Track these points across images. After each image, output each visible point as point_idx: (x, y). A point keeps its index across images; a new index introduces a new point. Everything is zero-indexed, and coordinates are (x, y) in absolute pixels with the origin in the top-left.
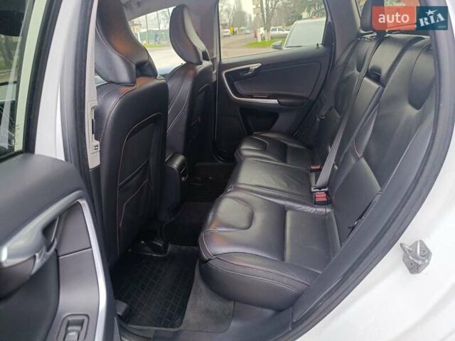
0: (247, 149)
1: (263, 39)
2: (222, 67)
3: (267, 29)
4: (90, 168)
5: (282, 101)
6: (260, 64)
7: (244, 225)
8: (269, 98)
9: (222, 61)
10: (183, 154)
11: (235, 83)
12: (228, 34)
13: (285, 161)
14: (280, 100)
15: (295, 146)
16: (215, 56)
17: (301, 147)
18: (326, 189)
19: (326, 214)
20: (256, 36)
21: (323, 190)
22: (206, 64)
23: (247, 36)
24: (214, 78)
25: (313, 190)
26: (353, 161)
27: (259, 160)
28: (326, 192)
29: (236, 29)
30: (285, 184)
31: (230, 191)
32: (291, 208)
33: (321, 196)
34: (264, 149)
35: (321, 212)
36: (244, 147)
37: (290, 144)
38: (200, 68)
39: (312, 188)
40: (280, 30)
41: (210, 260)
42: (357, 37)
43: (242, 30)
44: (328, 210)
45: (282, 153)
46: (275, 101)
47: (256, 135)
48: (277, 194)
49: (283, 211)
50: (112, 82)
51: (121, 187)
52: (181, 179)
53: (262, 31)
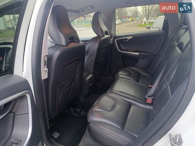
0: (121, 74)
1: (145, 23)
2: (115, 37)
3: (147, 19)
4: (42, 79)
5: (141, 54)
6: (132, 37)
7: (110, 109)
8: (135, 52)
9: (116, 35)
10: (92, 74)
11: (121, 44)
12: (130, 21)
13: (138, 82)
14: (140, 54)
15: (145, 74)
16: (112, 33)
17: (148, 75)
18: (153, 98)
19: (150, 109)
20: (142, 22)
21: (151, 98)
22: (106, 36)
23: (138, 22)
24: (111, 42)
25: (146, 97)
26: (165, 86)
27: (125, 80)
28: (152, 99)
29: (133, 19)
30: (134, 93)
31: (108, 93)
32: (134, 104)
33: (149, 100)
34: (129, 75)
35: (149, 108)
36: (120, 73)
37: (142, 73)
38: (103, 38)
39: (146, 96)
40: (153, 19)
41: (90, 123)
42: (179, 27)
43: (136, 19)
44: (152, 108)
45: (137, 77)
46: (138, 54)
47: (127, 68)
48: (129, 96)
49: (130, 105)
50: (58, 45)
51: (59, 87)
52: (89, 84)
53: (145, 19)
